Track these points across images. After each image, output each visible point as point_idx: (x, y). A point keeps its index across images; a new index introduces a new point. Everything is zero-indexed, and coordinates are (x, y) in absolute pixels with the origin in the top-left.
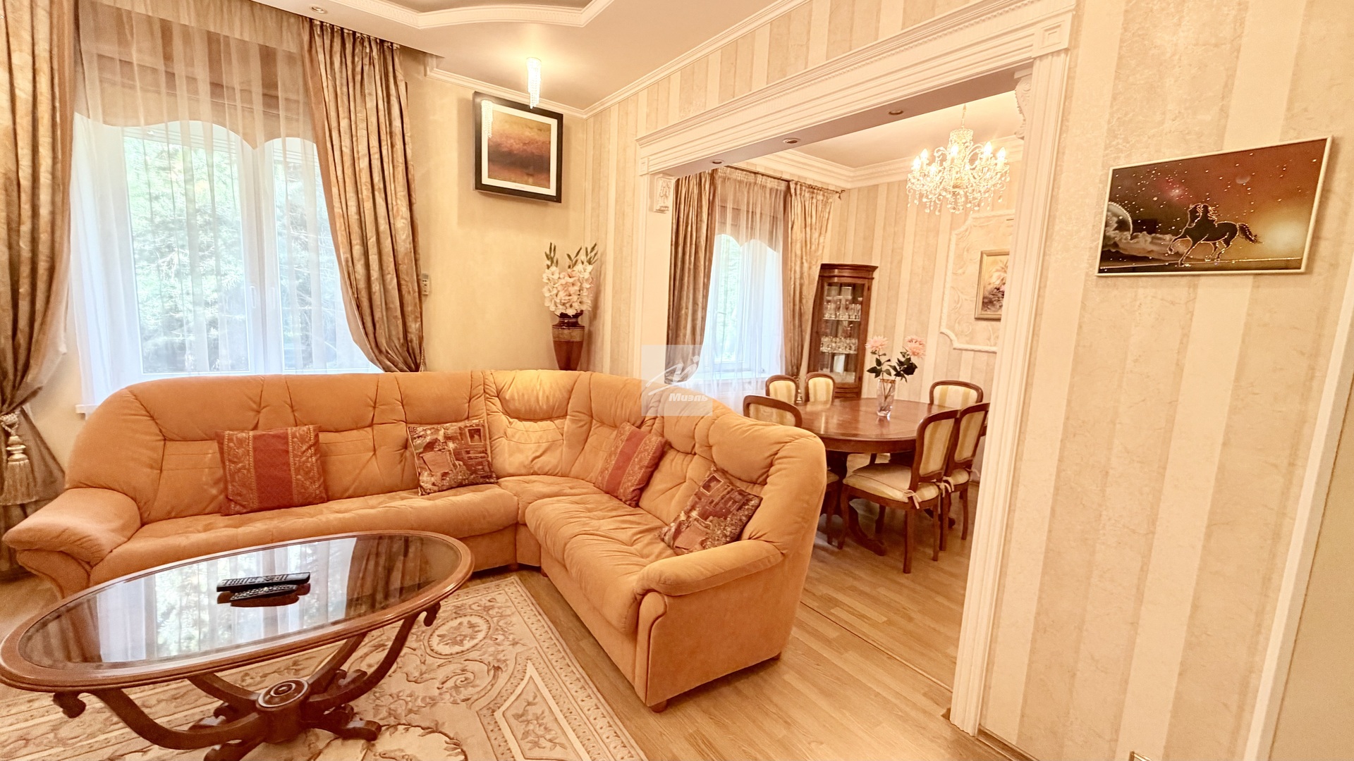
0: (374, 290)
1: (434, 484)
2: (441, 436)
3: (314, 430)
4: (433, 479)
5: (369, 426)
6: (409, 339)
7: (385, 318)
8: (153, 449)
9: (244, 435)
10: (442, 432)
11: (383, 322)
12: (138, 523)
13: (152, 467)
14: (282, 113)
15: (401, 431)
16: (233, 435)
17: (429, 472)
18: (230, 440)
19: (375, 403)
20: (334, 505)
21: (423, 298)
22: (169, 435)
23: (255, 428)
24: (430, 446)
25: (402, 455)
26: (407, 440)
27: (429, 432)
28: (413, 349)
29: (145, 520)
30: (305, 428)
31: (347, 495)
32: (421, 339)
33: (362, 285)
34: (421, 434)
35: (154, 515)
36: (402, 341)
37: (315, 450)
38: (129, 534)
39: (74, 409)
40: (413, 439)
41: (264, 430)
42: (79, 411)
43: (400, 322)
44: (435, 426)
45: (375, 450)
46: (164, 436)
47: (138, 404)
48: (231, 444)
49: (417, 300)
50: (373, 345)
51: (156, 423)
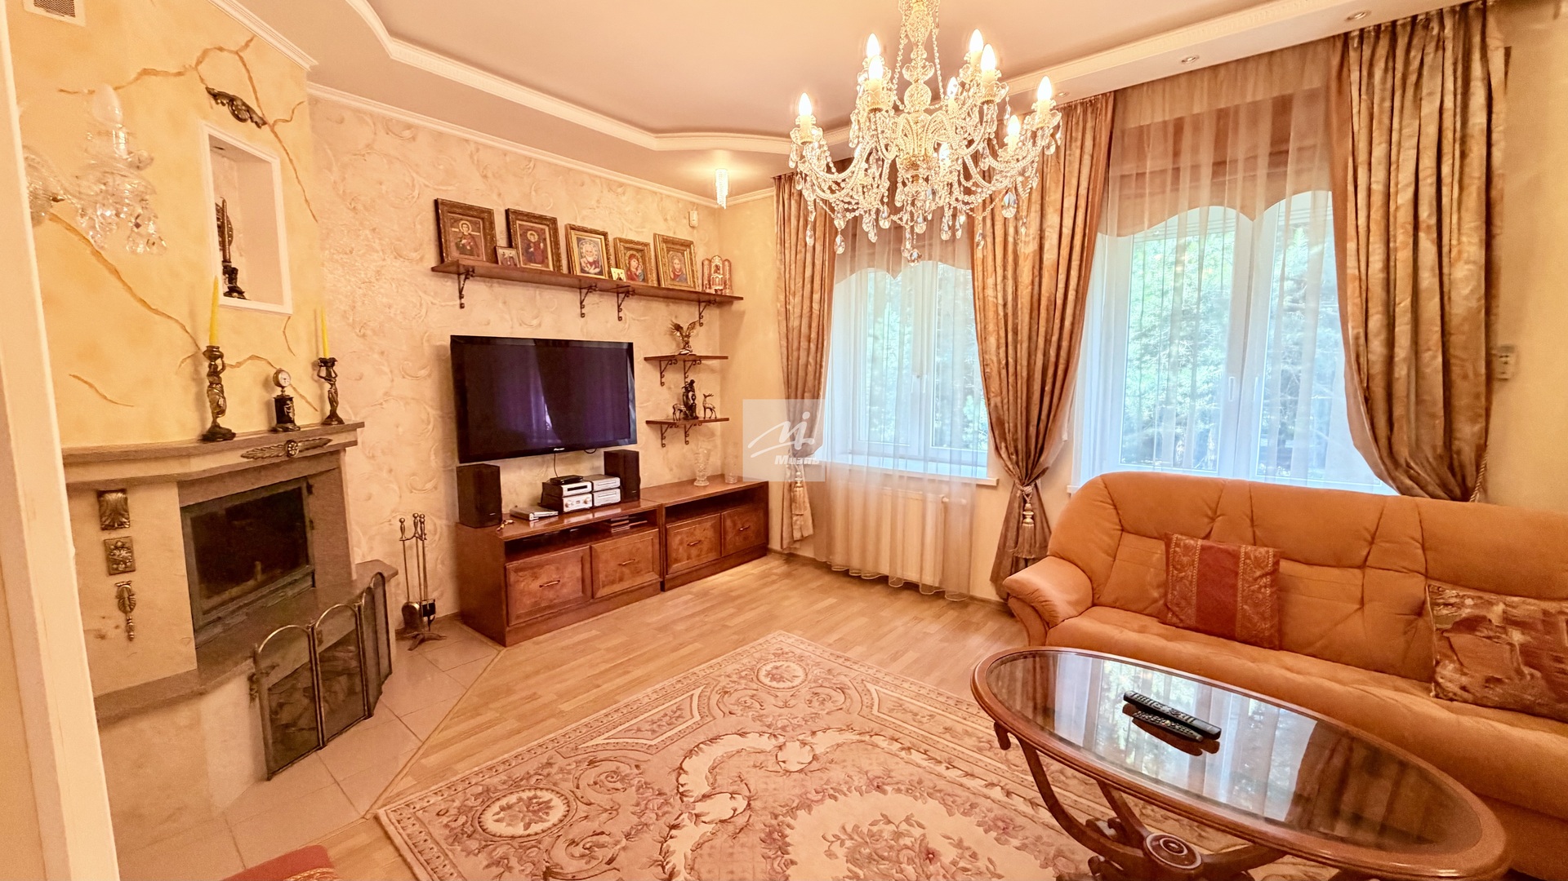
0: (1396, 375)
1: (1464, 688)
2: (1496, 612)
3: (1274, 556)
4: (1464, 680)
5: (1359, 567)
6: (1454, 448)
7: (1413, 416)
8: (1111, 536)
9: (1192, 542)
10: (1499, 608)
11: (1409, 421)
12: (1089, 603)
13: (1109, 555)
14: (1290, 168)
15: (1415, 587)
16: (1181, 540)
17: (1457, 665)
18: (1177, 545)
19: (1373, 538)
20: (1288, 658)
21: (1496, 385)
22: (1127, 526)
23: (1207, 537)
24: (1471, 625)
25: (1410, 623)
26: (1424, 603)
27: (1469, 602)
28: (1462, 466)
29: (1096, 601)
30: (1263, 550)
31: (1310, 650)
32: (1481, 449)
33: (1378, 368)
34: (1452, 601)
35: (1102, 599)
36: (1439, 451)
37: (1272, 581)
38: (1081, 610)
39: (1066, 488)
40: (1434, 604)
41: (1215, 541)
42: (1069, 491)
43: (1440, 423)
44: (1486, 596)
45: (1362, 603)
46: (1122, 526)
47: (1106, 493)
48: (1177, 549)
49: (1482, 389)
50: (1385, 453)
51: (1118, 513)
